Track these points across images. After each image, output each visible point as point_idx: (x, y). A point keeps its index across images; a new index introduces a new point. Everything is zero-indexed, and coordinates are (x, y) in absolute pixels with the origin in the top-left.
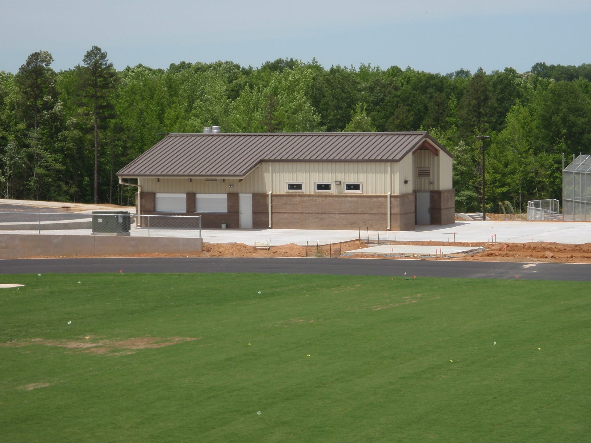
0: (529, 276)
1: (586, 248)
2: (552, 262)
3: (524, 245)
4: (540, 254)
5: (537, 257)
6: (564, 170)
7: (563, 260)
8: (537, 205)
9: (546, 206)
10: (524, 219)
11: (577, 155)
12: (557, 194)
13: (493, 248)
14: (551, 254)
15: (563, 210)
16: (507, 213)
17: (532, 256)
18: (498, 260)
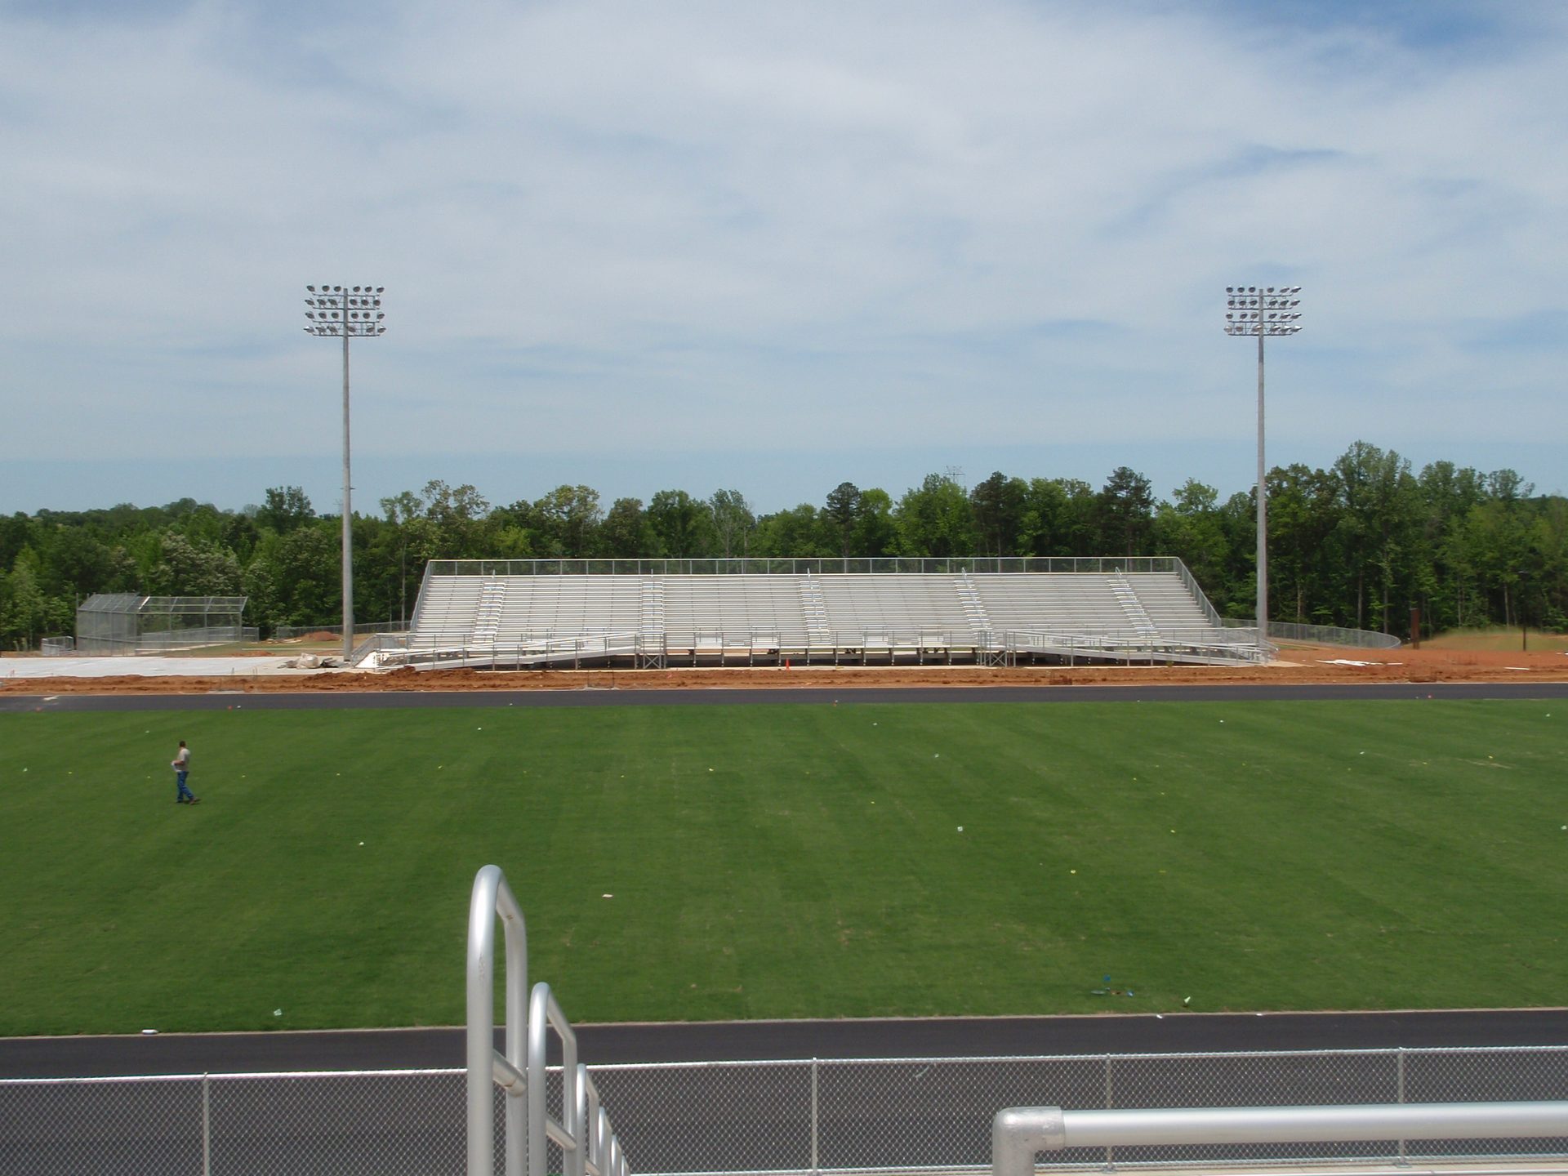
0: (51, 708)
1: (105, 681)
2: (72, 694)
3: (43, 679)
4: (61, 687)
5: (57, 690)
6: (79, 609)
7: (83, 692)
8: (51, 642)
9: (59, 642)
10: (37, 656)
11: (91, 595)
12: (70, 631)
13: (12, 683)
14: (72, 687)
15: (78, 646)
16: (21, 650)
17: (51, 689)
18: (18, 694)
